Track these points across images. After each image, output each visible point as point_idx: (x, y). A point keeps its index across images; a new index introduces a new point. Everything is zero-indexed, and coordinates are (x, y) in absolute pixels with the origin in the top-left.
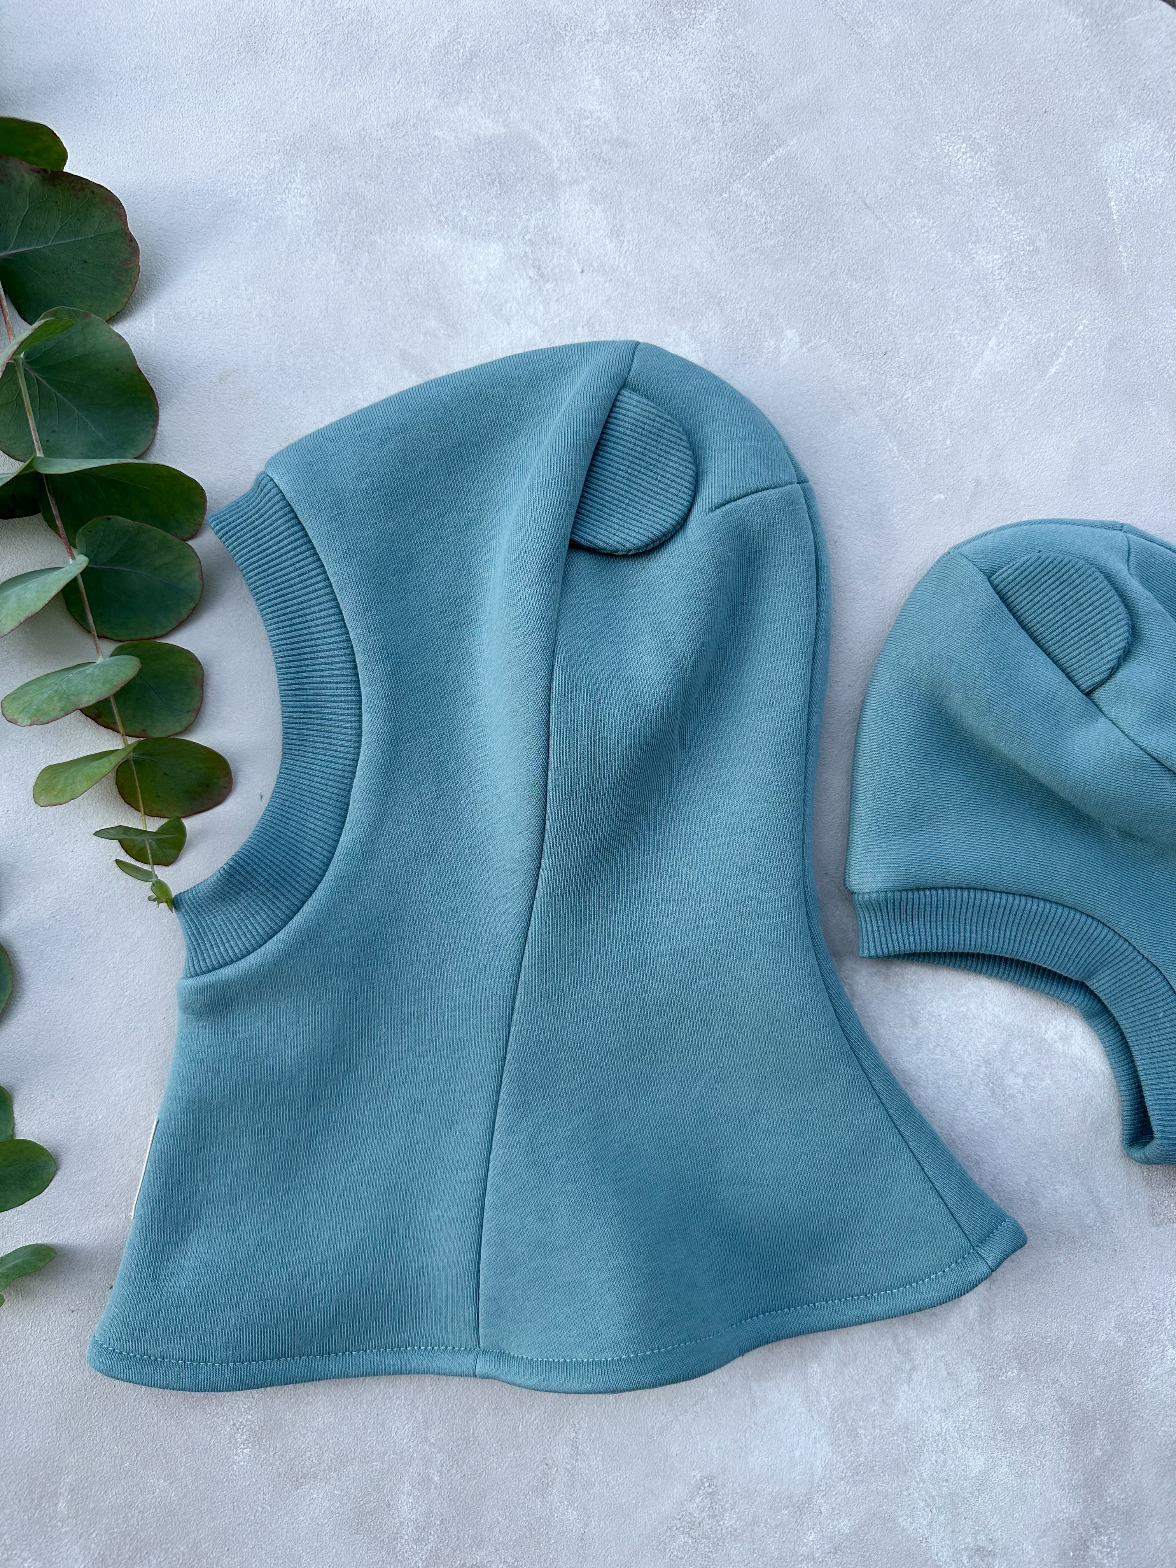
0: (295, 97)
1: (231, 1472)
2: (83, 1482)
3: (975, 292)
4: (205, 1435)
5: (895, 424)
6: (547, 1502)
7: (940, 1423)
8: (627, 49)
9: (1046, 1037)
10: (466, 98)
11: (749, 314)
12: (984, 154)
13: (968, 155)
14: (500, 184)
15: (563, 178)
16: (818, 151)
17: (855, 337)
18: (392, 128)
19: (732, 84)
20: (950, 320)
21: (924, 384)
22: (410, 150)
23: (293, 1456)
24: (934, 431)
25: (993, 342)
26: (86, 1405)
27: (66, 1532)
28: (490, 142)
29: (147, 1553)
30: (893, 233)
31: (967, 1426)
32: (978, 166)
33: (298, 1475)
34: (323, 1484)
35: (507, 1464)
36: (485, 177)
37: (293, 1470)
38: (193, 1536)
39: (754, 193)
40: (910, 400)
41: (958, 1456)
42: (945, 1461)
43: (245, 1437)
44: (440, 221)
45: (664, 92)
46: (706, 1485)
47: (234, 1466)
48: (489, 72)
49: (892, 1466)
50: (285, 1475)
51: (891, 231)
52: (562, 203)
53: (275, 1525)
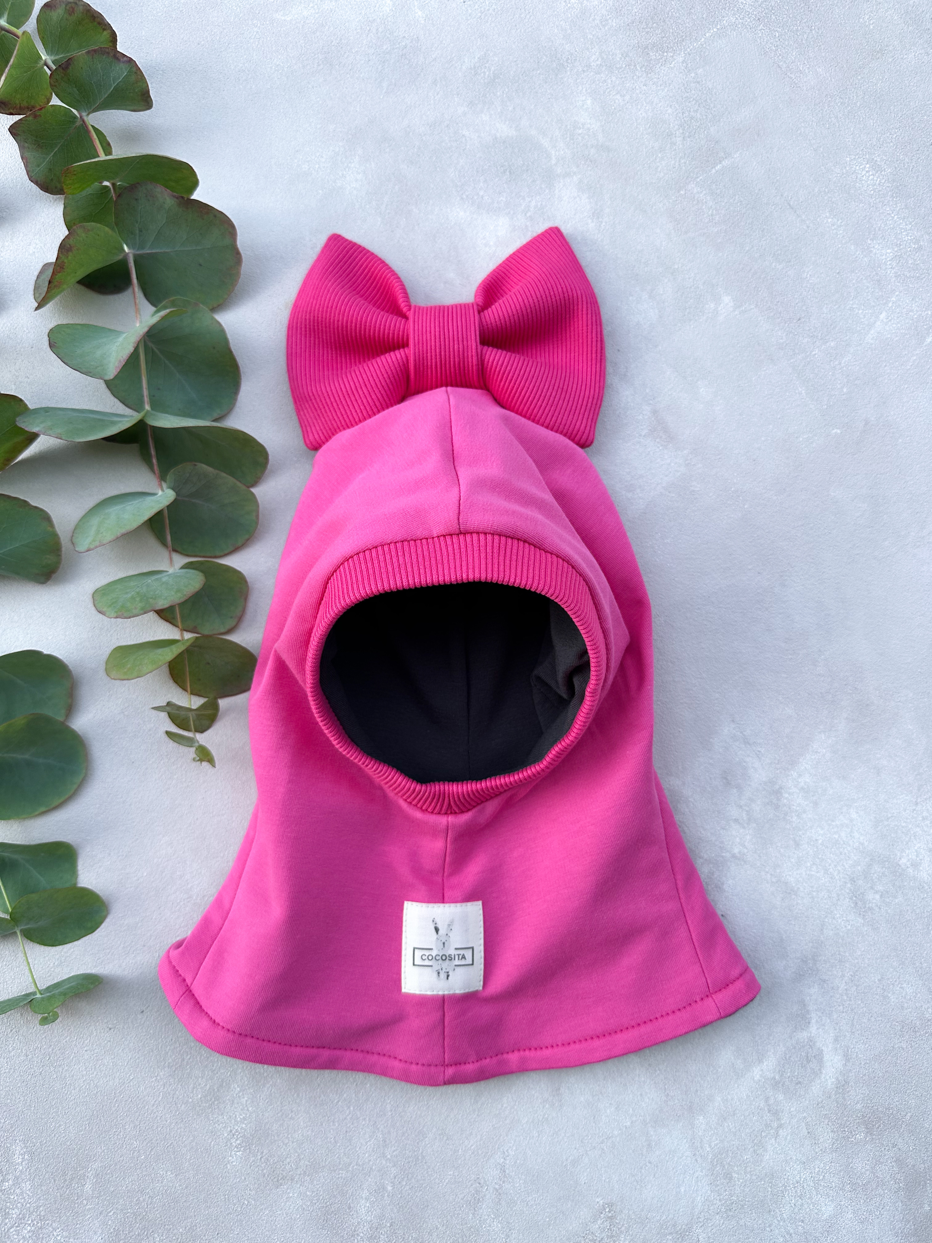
0: (359, 99)
1: (225, 1170)
2: (107, 1169)
3: (871, 276)
4: (207, 1138)
5: (804, 373)
6: (478, 1215)
7: (799, 1173)
8: (614, 79)
9: (900, 863)
10: (489, 108)
11: (695, 282)
12: (883, 173)
13: (871, 173)
14: (510, 173)
15: (559, 171)
16: (755, 164)
17: (776, 305)
18: (430, 126)
19: (692, 110)
20: (851, 297)
21: (828, 344)
22: (443, 144)
23: (276, 1161)
24: (834, 380)
25: (883, 316)
26: (114, 1106)
27: (89, 1209)
28: (504, 142)
29: (153, 1232)
30: (810, 228)
31: (821, 1177)
32: (878, 182)
33: (278, 1176)
34: (298, 1186)
35: (447, 1181)
36: (499, 168)
37: (275, 1173)
38: (191, 1220)
39: (704, 192)
40: (817, 356)
41: (813, 1201)
42: (802, 1205)
43: (238, 1142)
44: (462, 198)
45: (640, 113)
46: (607, 1210)
47: (228, 1165)
48: (507, 90)
49: (759, 1206)
50: (268, 1176)
51: (808, 227)
52: (557, 191)
53: (257, 1217)
